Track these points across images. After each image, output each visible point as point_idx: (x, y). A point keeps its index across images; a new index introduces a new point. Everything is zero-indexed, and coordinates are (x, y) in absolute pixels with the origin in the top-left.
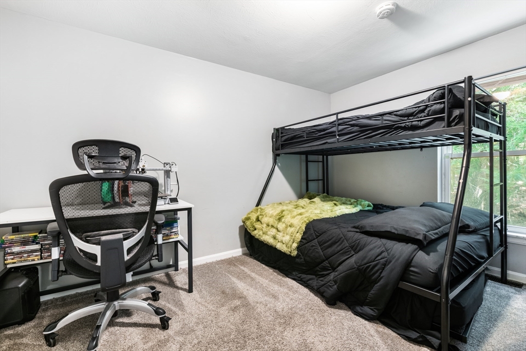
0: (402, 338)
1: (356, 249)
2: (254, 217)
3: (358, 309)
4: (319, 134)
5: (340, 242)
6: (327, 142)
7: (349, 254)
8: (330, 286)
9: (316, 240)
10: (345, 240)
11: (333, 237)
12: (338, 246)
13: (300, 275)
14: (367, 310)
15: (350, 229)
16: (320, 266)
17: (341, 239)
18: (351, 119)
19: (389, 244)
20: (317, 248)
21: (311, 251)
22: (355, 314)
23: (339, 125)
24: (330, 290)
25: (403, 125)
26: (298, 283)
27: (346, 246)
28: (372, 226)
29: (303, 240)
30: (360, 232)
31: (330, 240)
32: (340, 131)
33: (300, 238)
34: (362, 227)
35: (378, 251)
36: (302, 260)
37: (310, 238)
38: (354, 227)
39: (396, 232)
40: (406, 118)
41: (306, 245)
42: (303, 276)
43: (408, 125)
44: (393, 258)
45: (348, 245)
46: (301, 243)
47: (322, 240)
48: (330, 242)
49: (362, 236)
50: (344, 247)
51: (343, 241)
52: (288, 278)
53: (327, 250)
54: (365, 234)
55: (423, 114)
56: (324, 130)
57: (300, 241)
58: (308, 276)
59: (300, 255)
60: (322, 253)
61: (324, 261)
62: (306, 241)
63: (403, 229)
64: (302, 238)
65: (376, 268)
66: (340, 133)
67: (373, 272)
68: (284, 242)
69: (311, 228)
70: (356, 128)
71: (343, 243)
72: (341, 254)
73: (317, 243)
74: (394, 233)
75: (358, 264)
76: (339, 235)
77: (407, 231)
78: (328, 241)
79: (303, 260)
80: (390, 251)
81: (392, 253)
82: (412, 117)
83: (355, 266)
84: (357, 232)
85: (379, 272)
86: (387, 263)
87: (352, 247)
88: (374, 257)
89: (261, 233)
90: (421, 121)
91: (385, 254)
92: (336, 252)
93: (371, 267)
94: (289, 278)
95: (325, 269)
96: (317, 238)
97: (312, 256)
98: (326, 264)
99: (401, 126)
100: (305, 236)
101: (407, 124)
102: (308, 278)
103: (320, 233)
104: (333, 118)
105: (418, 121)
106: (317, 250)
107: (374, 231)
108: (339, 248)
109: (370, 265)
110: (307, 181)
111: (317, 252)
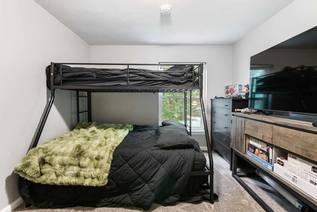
0: (193, 204)
1: (162, 161)
2: (35, 161)
3: (167, 201)
4: (112, 77)
5: (149, 160)
6: (119, 84)
7: (158, 166)
8: (149, 196)
9: (127, 164)
10: (152, 157)
11: (143, 158)
12: (148, 163)
13: (111, 199)
14: (172, 198)
15: (153, 148)
16: (133, 183)
17: (149, 157)
18: (140, 70)
19: (182, 151)
20: (129, 171)
21: (124, 174)
22: (165, 206)
23: (130, 73)
24: (149, 199)
25: (174, 81)
26: (109, 207)
27: (154, 161)
28: (169, 143)
29: (113, 168)
30: (160, 149)
31: (140, 160)
32: (130, 77)
33: (110, 167)
34: (162, 145)
35: (178, 158)
36: (113, 185)
37: (121, 164)
38: (156, 146)
39: (184, 144)
40: (175, 77)
41: (117, 171)
42: (115, 198)
43: (176, 82)
44: (187, 160)
45: (155, 160)
46: (111, 171)
47: (134, 163)
48: (141, 162)
49: (163, 151)
50: (153, 162)
51: (151, 158)
52: (96, 209)
53: (139, 169)
54: (165, 150)
55: (183, 77)
56: (117, 75)
57: (111, 169)
58: (120, 196)
59: (111, 182)
60: (135, 173)
61: (137, 178)
62: (117, 168)
63: (187, 141)
64: (111, 166)
65: (179, 169)
66: (130, 79)
67: (177, 173)
68: (93, 176)
69: (119, 155)
70: (143, 78)
71: (152, 160)
72: (152, 168)
73: (129, 166)
74: (183, 145)
75: (169, 171)
76: (147, 155)
77: (189, 142)
78: (139, 162)
79: (115, 185)
80: (183, 156)
81: (185, 157)
82: (178, 78)
83: (167, 173)
84: (158, 149)
85: (180, 171)
86: (184, 164)
87: (158, 161)
88: (176, 163)
89: (53, 176)
90: (182, 80)
91: (182, 159)
92: (147, 168)
93: (176, 170)
94: (97, 207)
95: (139, 184)
96: (127, 162)
97: (125, 178)
98: (140, 180)
99: (172, 82)
100: (115, 164)
101: (176, 80)
102: (121, 198)
103: (130, 157)
104: (125, 67)
105: (181, 80)
106: (130, 172)
107: (170, 146)
108: (149, 165)
109: (175, 169)
110: (78, 113)
111: (131, 173)
